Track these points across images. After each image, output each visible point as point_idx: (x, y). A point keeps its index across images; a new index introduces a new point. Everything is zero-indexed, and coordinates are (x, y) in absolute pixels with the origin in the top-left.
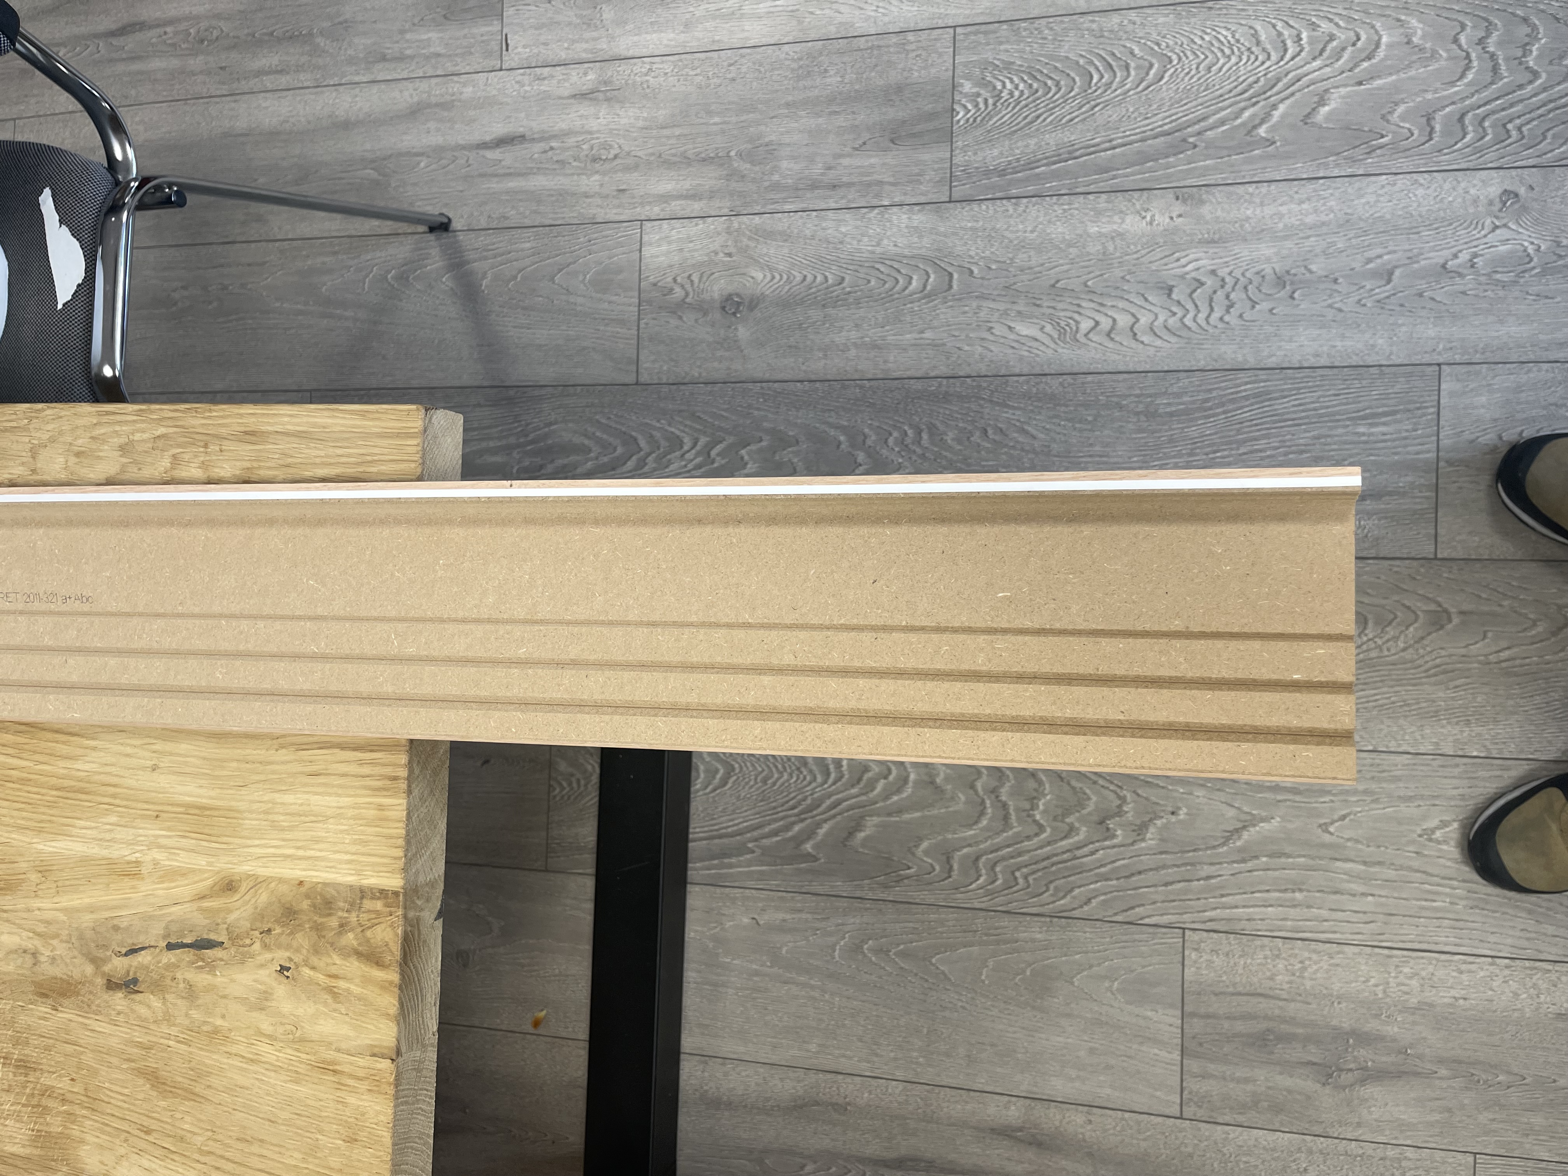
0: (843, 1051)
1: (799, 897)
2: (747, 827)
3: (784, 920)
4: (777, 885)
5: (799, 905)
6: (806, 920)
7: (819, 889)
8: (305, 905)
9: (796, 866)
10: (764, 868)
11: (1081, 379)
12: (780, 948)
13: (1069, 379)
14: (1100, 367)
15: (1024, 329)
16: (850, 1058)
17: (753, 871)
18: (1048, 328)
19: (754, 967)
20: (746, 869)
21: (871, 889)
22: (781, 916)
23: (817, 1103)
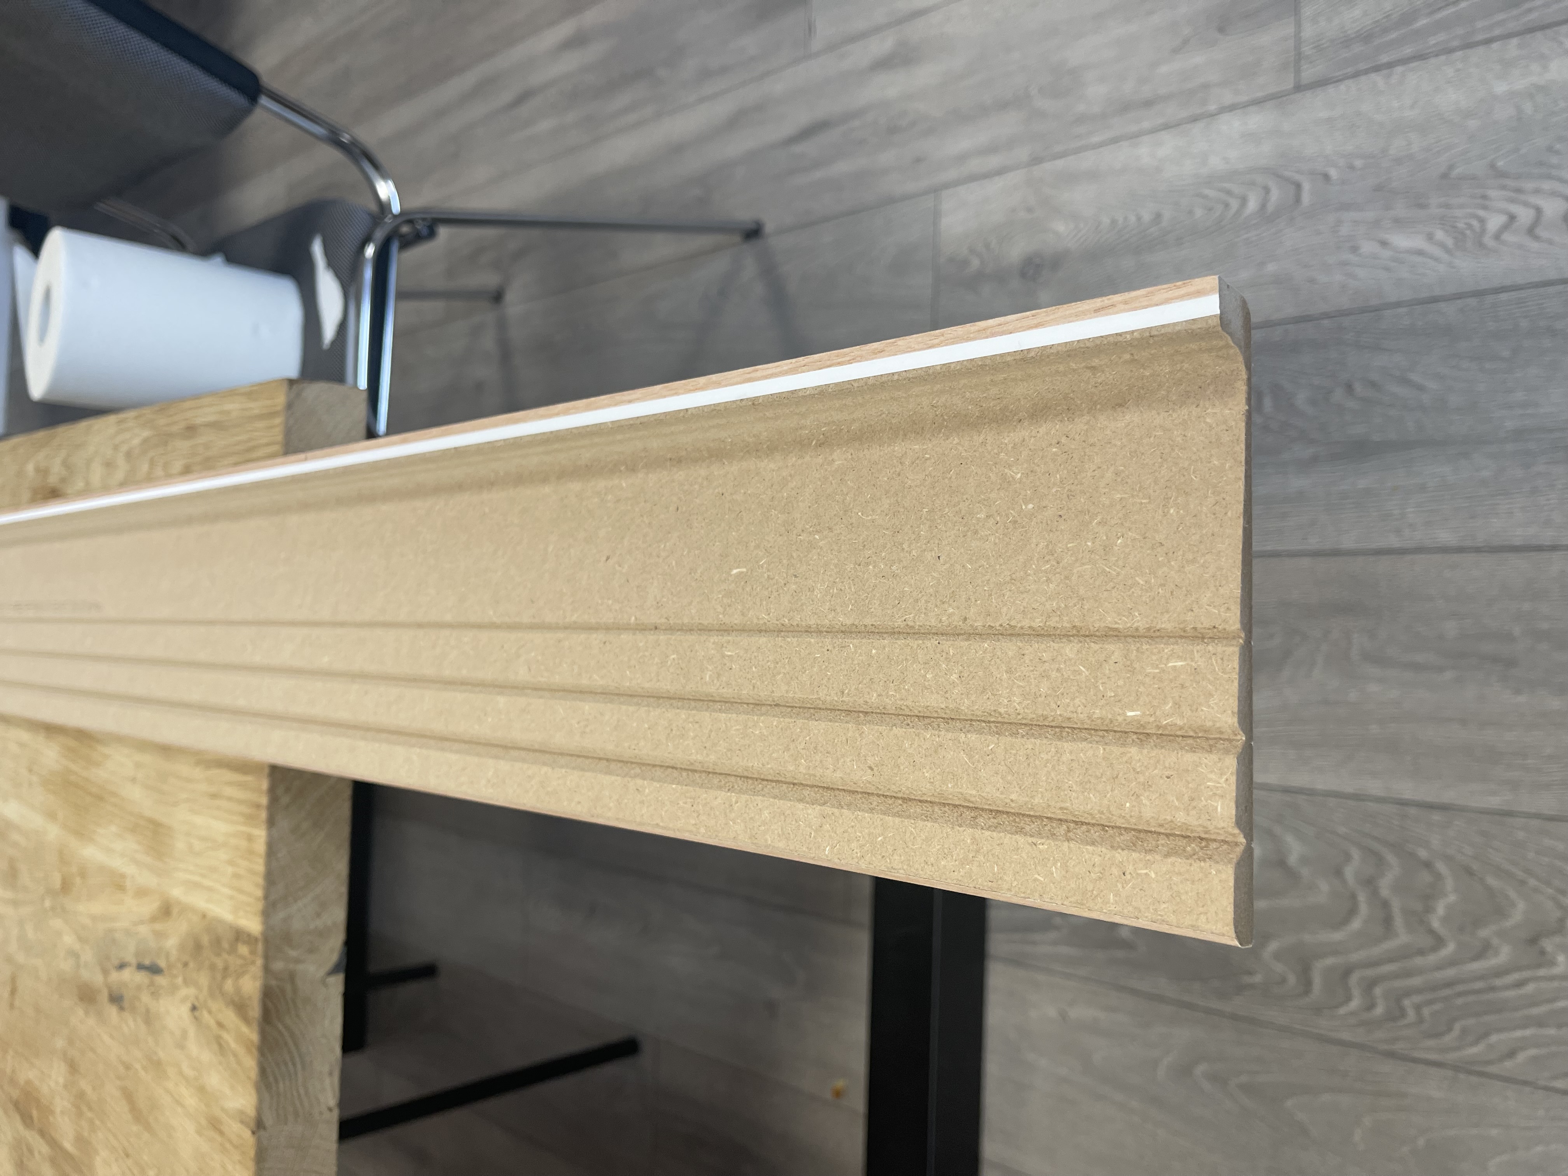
1: (1114, 990)
3: (1097, 1019)
4: (1087, 971)
5: (1114, 1002)
6: (1122, 1020)
7: (1138, 986)
8: (205, 940)
9: (1108, 953)
10: (1072, 947)
11: (1490, 299)
12: (1092, 1053)
13: (1473, 302)
14: (1520, 280)
15: (1402, 241)
17: (1059, 953)
18: (1440, 235)
20: (1052, 949)
21: (1202, 995)
22: (1093, 1013)
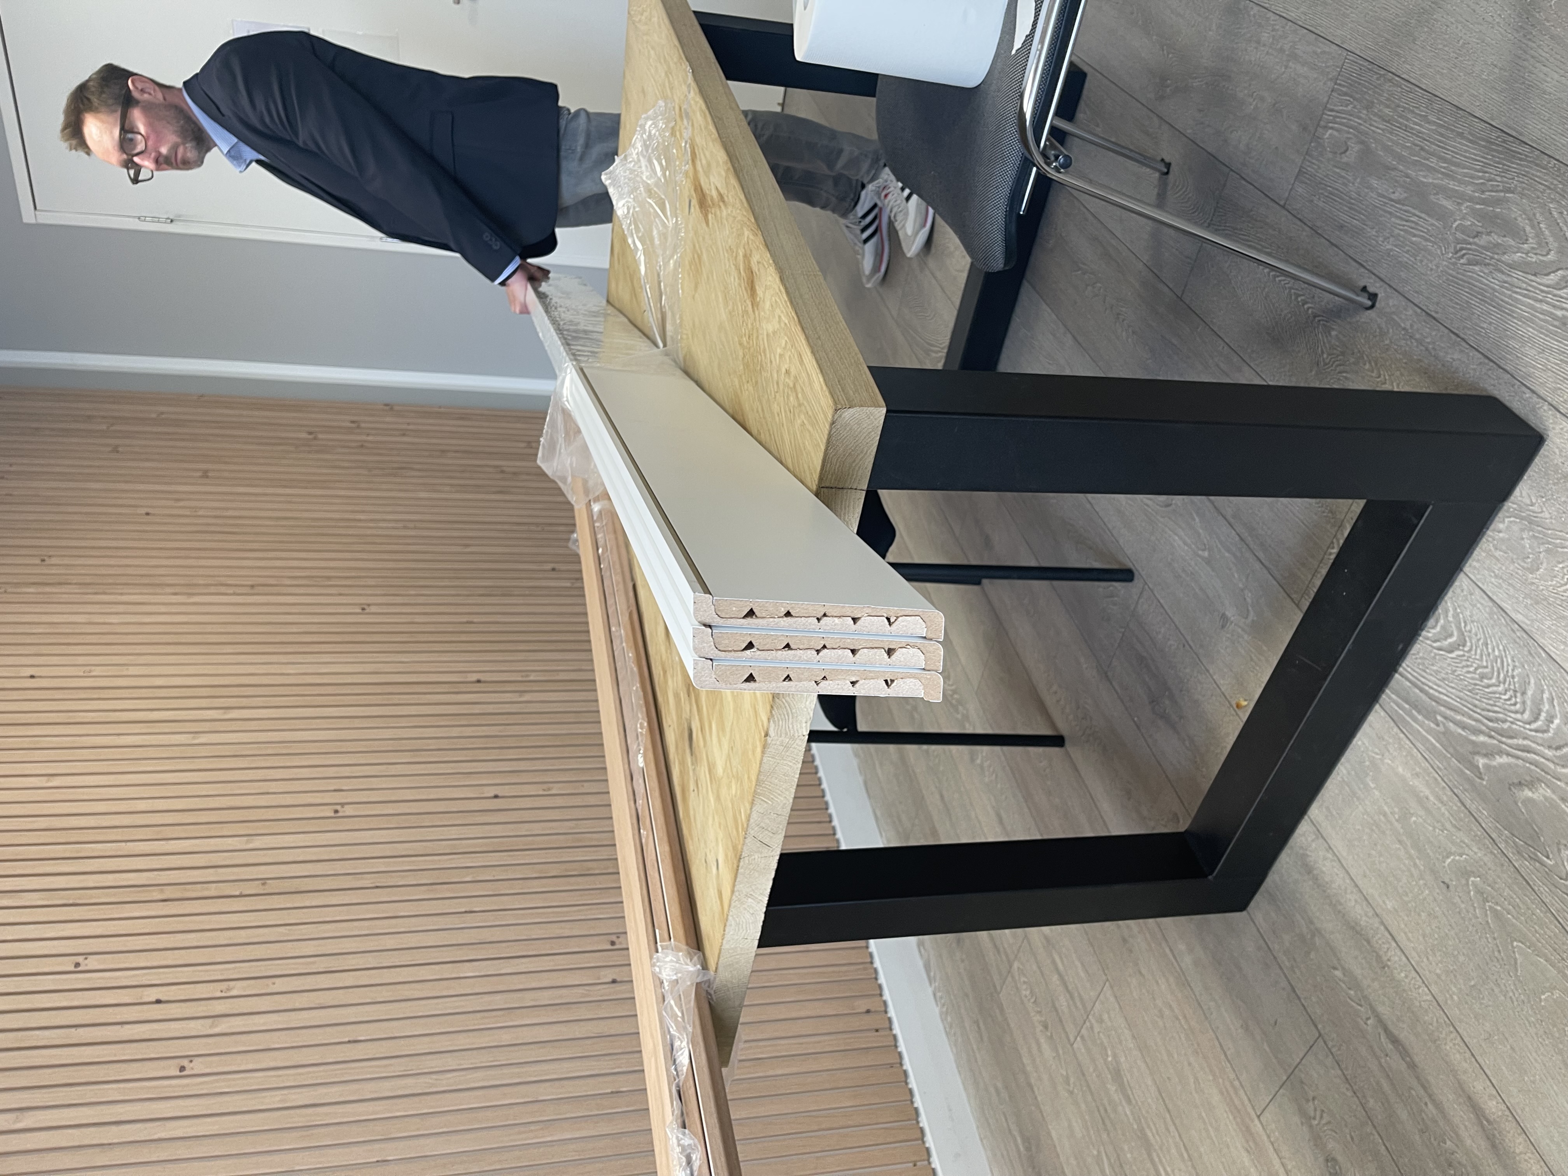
0: (1407, 930)
1: (1450, 793)
2: (1445, 701)
3: (1427, 798)
4: (1438, 767)
5: (1445, 798)
6: (1443, 814)
7: (1468, 803)
9: (1461, 766)
10: (1437, 745)
12: (1412, 815)
16: (1409, 939)
17: (1428, 740)
19: (1386, 808)
20: (1424, 733)
21: (1506, 842)
22: (1427, 792)
23: (1369, 942)
